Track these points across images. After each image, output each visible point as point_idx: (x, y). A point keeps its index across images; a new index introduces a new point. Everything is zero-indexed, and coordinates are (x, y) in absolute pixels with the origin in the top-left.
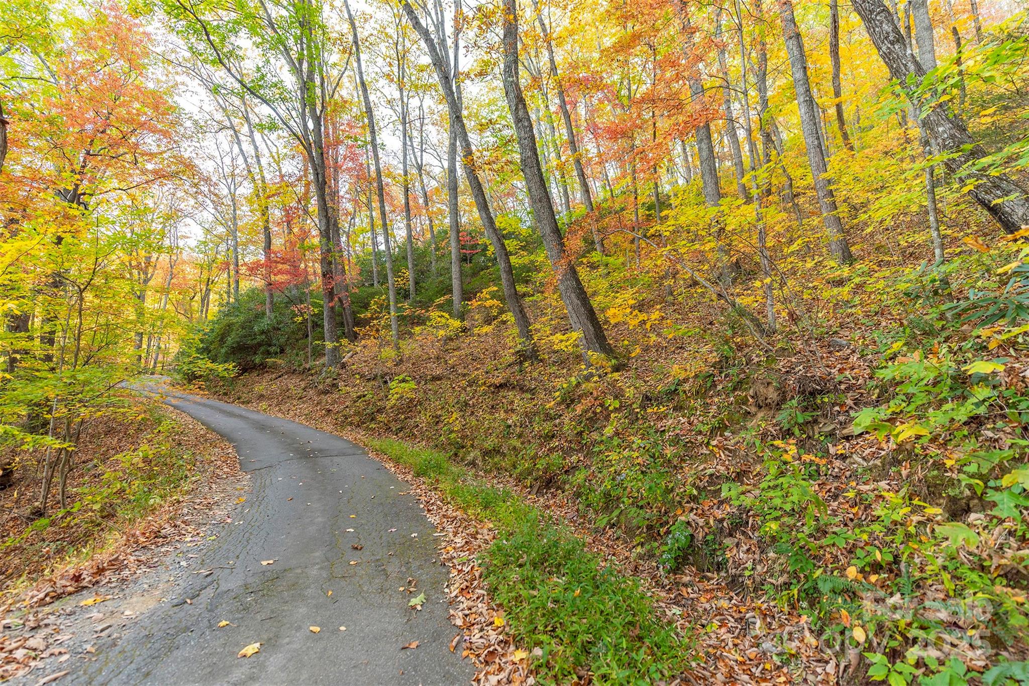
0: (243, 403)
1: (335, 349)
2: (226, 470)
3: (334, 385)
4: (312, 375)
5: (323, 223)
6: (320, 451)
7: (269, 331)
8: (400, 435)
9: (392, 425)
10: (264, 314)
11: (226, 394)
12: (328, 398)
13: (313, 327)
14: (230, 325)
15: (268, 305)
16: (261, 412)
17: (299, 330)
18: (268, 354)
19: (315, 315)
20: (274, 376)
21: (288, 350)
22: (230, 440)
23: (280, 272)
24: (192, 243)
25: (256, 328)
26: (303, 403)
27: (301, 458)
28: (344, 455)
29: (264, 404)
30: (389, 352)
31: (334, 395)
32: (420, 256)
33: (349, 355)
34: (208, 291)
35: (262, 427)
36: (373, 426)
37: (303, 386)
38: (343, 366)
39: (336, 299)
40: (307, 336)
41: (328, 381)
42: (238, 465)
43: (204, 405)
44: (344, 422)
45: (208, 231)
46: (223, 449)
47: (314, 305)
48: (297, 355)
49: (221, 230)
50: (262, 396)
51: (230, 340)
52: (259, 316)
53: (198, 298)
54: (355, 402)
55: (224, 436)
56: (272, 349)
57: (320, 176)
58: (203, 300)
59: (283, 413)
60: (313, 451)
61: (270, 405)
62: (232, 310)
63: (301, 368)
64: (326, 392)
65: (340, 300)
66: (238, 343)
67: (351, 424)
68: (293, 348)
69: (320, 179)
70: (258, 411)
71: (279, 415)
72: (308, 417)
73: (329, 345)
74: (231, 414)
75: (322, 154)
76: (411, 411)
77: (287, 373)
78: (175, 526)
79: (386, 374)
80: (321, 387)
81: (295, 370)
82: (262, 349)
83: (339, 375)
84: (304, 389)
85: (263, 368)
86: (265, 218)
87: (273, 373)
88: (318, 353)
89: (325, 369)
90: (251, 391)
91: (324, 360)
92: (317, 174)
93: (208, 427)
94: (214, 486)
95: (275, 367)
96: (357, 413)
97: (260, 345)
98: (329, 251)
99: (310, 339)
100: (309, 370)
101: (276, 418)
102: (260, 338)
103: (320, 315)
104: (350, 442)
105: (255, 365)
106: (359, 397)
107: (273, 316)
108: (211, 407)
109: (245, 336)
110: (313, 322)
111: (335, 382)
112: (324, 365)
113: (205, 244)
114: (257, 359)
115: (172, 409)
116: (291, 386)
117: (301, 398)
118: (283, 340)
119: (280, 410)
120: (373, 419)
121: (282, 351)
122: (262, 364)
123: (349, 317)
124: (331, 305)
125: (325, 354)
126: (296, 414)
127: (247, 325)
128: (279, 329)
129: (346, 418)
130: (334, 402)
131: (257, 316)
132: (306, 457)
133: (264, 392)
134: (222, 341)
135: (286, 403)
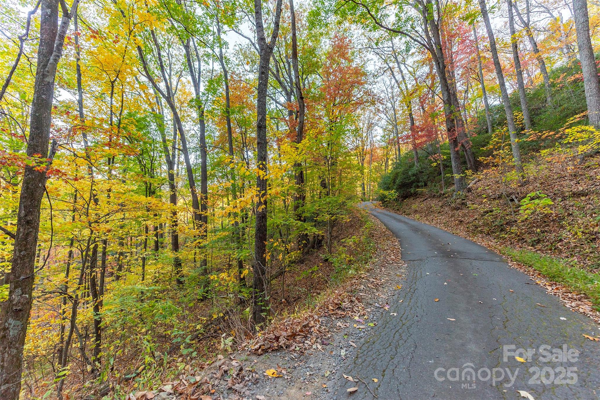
0: (407, 215)
1: (462, 179)
2: (392, 257)
3: (463, 204)
4: (446, 198)
5: (446, 95)
6: (459, 252)
7: (417, 173)
8: (539, 246)
9: (526, 236)
10: (414, 165)
11: (398, 210)
12: (460, 213)
13: (444, 168)
14: (397, 174)
15: (415, 159)
16: (416, 220)
17: (435, 170)
18: (418, 187)
19: (445, 160)
20: (422, 199)
21: (429, 183)
22: (397, 237)
23: (421, 137)
24: (379, 138)
25: (410, 173)
26: (442, 215)
27: (444, 257)
28: (482, 259)
29: (418, 216)
31: (463, 211)
33: (473, 182)
34: (387, 159)
35: (416, 230)
36: (503, 235)
37: (440, 205)
38: (469, 190)
39: (460, 145)
40: (441, 174)
41: (458, 201)
42: (400, 255)
43: (387, 215)
44: (475, 230)
45: (385, 130)
46: (392, 242)
47: (444, 154)
48: (435, 186)
49: (390, 127)
50: (416, 211)
51: (398, 181)
52: (411, 167)
53: (384, 164)
54: (482, 216)
55: (395, 234)
56: (420, 184)
57: (441, 64)
58: (386, 164)
59: (429, 221)
60: (453, 252)
61: (421, 216)
62: (397, 166)
63: (438, 194)
64: (457, 209)
65: (463, 145)
66: (401, 182)
67: (481, 232)
68: (432, 182)
69: (441, 67)
70: (414, 220)
71: (427, 222)
72: (446, 225)
73: (457, 176)
74: (400, 221)
75: (441, 49)
76: (548, 225)
77: (429, 197)
79: (511, 194)
80: (453, 205)
81: (434, 195)
82: (414, 184)
83: (466, 196)
84: (442, 207)
85: (415, 195)
86: (409, 109)
87: (421, 198)
88: (449, 183)
89: (455, 193)
90: (410, 208)
91: (454, 187)
92: (439, 64)
93: (388, 228)
94: (383, 269)
95: (422, 194)
96: (486, 224)
97: (412, 182)
98: (451, 112)
99: (442, 175)
100: (444, 194)
101: (425, 224)
102: (413, 178)
103: (449, 159)
104: (483, 247)
105: (411, 193)
106: (487, 212)
107: (418, 165)
108: (390, 216)
109: (405, 179)
110: (444, 164)
111: (463, 201)
112: (454, 191)
113: (384, 137)
114: (412, 191)
115: (373, 217)
116: (433, 205)
117: (439, 212)
118: (425, 178)
119: (427, 219)
120: (502, 230)
121: (426, 185)
122: (415, 193)
123: (470, 157)
124: (456, 149)
125: (454, 184)
126: (437, 222)
127: (405, 172)
128: (423, 172)
129: (477, 228)
130: (465, 215)
131: (410, 167)
132: (447, 257)
133: (417, 209)
134: (394, 182)
135: (430, 215)
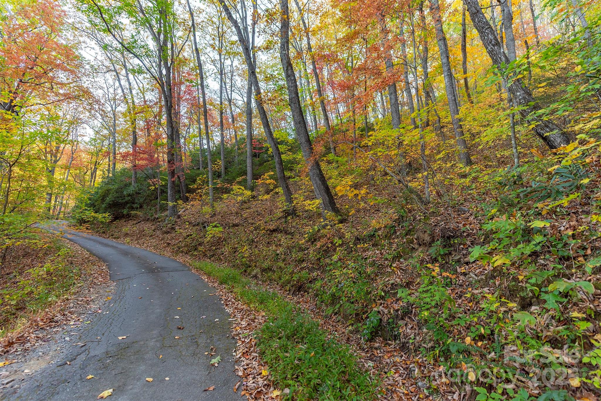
0: (115, 238)
1: (174, 206)
2: (100, 279)
3: (172, 228)
4: (159, 222)
5: (170, 130)
6: (162, 268)
7: (133, 194)
8: (212, 259)
9: (207, 253)
10: (130, 184)
11: (104, 232)
12: (169, 236)
13: (161, 193)
14: (108, 190)
15: (133, 179)
16: (125, 244)
17: (152, 194)
18: (132, 208)
19: (162, 186)
20: (135, 222)
21: (145, 206)
22: (105, 261)
23: (142, 159)
24: (87, 139)
25: (125, 193)
26: (153, 239)
27: (149, 272)
28: (177, 271)
29: (128, 239)
30: (207, 209)
31: (172, 235)
32: (228, 153)
33: (183, 210)
34: (96, 169)
35: (126, 253)
36: (196, 253)
37: (153, 228)
38: (179, 217)
39: (176, 176)
40: (157, 198)
41: (169, 225)
42: (108, 277)
43: (90, 239)
44: (178, 251)
45: (97, 132)
46: (99, 267)
47: (162, 179)
48: (150, 209)
49: (105, 132)
50: (127, 234)
51: (108, 200)
53: (89, 173)
54: (185, 239)
55: (101, 259)
56: (135, 206)
57: (169, 102)
58: (92, 174)
59: (140, 245)
60: (157, 268)
61: (132, 240)
62: (110, 181)
63: (153, 218)
64: (167, 233)
65: (179, 177)
66: (113, 201)
67: (182, 252)
68: (148, 205)
69: (169, 104)
70: (124, 244)
71: (138, 246)
72: (156, 247)
73: (170, 204)
74: (106, 245)
75: (170, 89)
76: (219, 245)
77: (143, 220)
78: (64, 315)
79: (205, 222)
80: (164, 229)
81: (149, 219)
82: (128, 205)
83: (176, 222)
84: (154, 231)
85: (128, 217)
86: (134, 126)
87: (135, 220)
88: (164, 208)
89: (167, 218)
90: (120, 231)
91: (167, 213)
92: (167, 101)
93: (92, 253)
94: (92, 290)
95: (136, 216)
96: (186, 246)
97: (127, 203)
98: (172, 147)
99: (159, 200)
100: (158, 218)
101: (136, 248)
102: (127, 199)
103: (165, 186)
104: (180, 263)
105: (124, 215)
106: (188, 236)
107: (136, 185)
108: (94, 240)
109: (118, 197)
110: (161, 190)
111: (173, 226)
112: (167, 216)
113: (95, 140)
114: (125, 212)
115: (68, 241)
116: (146, 228)
117: (151, 236)
118: (142, 200)
119: (138, 243)
120: (196, 249)
121: (141, 207)
122: (128, 215)
123: (183, 188)
124: (172, 180)
125: (168, 210)
126: (148, 246)
127: (119, 191)
128: (139, 193)
129: (179, 249)
130: (172, 238)
131: (126, 185)
132: (153, 272)
133: (129, 232)
134: (103, 200)
135: (142, 238)
